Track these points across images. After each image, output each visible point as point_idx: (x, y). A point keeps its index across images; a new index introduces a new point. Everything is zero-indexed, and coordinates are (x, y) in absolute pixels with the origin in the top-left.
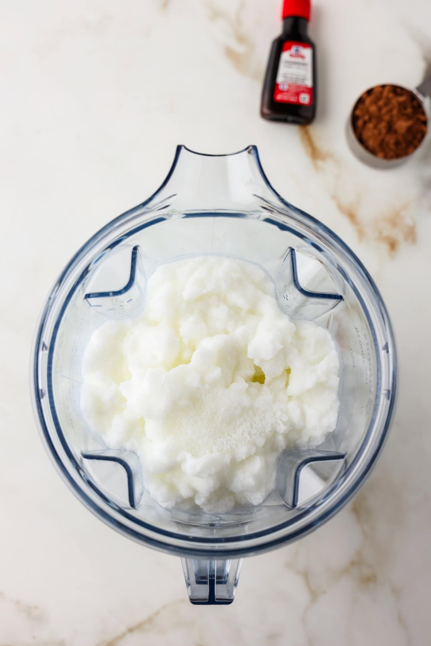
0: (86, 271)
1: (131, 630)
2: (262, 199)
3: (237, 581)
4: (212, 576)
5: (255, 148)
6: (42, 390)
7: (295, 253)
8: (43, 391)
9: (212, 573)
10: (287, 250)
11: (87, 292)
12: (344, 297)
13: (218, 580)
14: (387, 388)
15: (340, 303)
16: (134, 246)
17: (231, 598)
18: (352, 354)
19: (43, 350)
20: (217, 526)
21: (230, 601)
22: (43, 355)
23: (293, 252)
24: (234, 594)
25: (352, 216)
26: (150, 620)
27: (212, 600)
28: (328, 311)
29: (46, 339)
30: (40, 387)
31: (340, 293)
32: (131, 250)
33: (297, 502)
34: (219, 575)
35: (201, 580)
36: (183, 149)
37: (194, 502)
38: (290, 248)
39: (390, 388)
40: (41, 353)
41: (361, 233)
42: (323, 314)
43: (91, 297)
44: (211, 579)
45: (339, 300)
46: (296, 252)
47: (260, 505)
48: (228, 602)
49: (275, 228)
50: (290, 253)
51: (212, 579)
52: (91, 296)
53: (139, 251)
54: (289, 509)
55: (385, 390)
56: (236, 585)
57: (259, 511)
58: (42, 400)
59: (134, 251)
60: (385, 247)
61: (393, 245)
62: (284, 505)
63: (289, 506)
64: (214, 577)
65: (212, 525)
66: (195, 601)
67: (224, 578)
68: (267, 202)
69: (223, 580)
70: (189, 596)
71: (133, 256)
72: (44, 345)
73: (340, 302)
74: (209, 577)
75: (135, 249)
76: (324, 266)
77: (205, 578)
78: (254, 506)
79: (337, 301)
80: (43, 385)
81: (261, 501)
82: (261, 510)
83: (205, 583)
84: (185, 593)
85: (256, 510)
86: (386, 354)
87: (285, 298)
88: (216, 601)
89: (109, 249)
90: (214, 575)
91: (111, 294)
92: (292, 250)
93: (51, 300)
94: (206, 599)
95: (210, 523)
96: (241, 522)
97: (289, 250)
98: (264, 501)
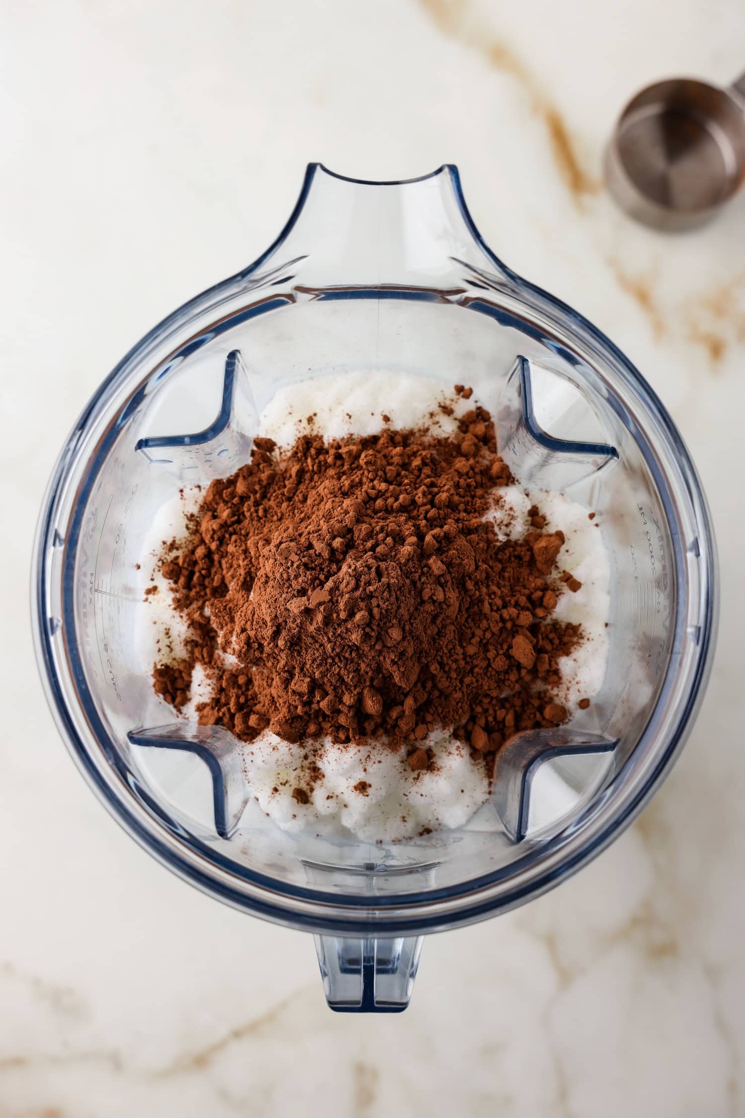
0: (138, 397)
1: (237, 1034)
2: (467, 265)
3: (414, 968)
4: (368, 959)
5: (453, 169)
6: (51, 620)
7: (528, 368)
8: (55, 622)
9: (370, 955)
10: (515, 361)
11: (143, 435)
12: (618, 450)
13: (380, 967)
14: (695, 623)
15: (612, 461)
16: (231, 350)
17: (404, 1001)
18: (633, 554)
19: (54, 544)
20: (378, 871)
21: (401, 1006)
22: (56, 554)
23: (525, 366)
24: (409, 993)
25: (643, 297)
26: (271, 1017)
27: (368, 1004)
28: (589, 475)
29: (61, 524)
30: (49, 615)
31: (612, 443)
32: (224, 358)
33: (526, 828)
34: (382, 957)
35: (349, 966)
36: (319, 171)
37: (340, 821)
38: (519, 357)
39: (702, 624)
40: (51, 550)
41: (659, 328)
42: (581, 479)
43: (150, 446)
44: (367, 964)
45: (610, 456)
46: (530, 364)
47: (460, 829)
48: (399, 1007)
49: (492, 321)
50: (519, 367)
51: (369, 964)
52: (150, 443)
53: (239, 360)
54: (513, 843)
55: (692, 626)
56: (412, 975)
57: (458, 842)
58: (52, 639)
59: (230, 361)
60: (702, 353)
61: (716, 350)
62: (504, 834)
63: (511, 837)
64: (373, 962)
65: (370, 867)
66: (337, 1006)
67: (392, 963)
68: (475, 271)
69: (390, 966)
70: (326, 995)
71: (229, 369)
72: (57, 535)
73: (611, 458)
74: (364, 962)
75: (233, 355)
76: (581, 392)
77: (355, 961)
78: (450, 831)
79: (606, 458)
80: (54, 610)
81: (463, 820)
82: (462, 839)
83: (357, 972)
84: (320, 990)
85: (454, 838)
86: (694, 558)
87: (511, 449)
88: (376, 1005)
89: (181, 358)
90: (373, 958)
91: (187, 440)
92: (523, 360)
93: (69, 453)
94: (358, 1003)
95: (367, 864)
96: (424, 863)
97: (518, 361)
98: (469, 821)
